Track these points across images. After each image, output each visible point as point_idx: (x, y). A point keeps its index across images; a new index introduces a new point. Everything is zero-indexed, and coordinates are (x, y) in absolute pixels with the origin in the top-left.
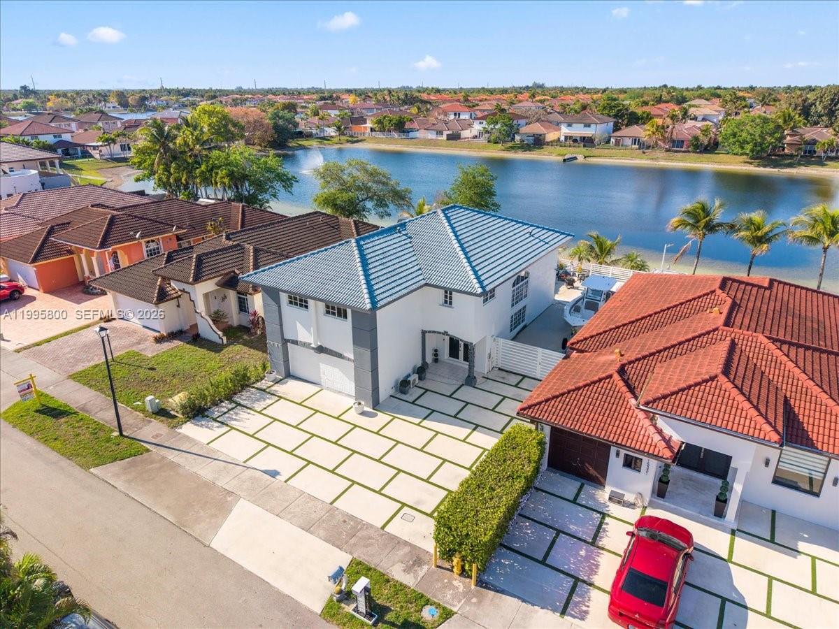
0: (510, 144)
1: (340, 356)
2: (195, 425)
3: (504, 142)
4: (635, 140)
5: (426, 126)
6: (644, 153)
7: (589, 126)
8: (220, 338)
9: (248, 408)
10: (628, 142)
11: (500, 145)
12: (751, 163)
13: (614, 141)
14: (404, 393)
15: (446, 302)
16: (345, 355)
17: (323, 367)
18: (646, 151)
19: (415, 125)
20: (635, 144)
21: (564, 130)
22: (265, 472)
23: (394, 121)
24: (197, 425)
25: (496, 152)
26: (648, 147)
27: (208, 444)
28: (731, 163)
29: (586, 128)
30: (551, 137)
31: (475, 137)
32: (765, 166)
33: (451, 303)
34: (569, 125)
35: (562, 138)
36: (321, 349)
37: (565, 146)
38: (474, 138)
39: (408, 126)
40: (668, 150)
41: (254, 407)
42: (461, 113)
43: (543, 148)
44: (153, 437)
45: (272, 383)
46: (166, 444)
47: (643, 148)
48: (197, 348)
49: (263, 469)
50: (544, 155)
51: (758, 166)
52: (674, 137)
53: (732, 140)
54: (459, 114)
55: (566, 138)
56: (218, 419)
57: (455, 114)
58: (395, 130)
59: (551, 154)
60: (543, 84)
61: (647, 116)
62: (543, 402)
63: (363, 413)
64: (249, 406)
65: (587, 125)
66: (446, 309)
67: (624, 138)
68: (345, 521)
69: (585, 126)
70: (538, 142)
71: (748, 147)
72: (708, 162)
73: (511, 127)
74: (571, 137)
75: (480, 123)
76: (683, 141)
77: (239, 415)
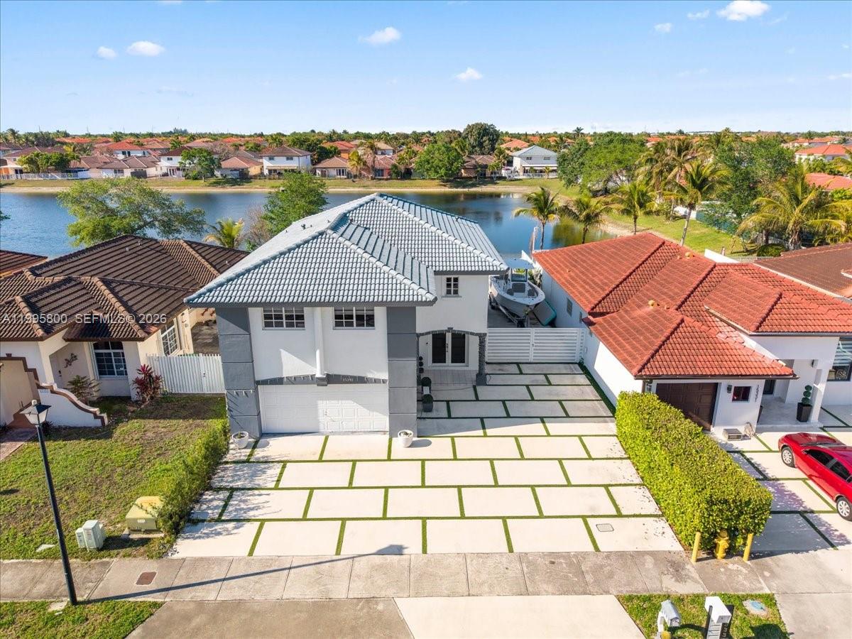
0: (212, 180)
1: (361, 380)
2: (195, 538)
3: (206, 178)
4: (340, 170)
5: (98, 165)
6: (354, 182)
7: (292, 159)
8: (96, 417)
9: (249, 489)
10: (334, 172)
11: (202, 181)
12: (445, 186)
13: (320, 173)
14: (430, 410)
15: (449, 292)
16: (370, 376)
17: (323, 405)
18: (355, 180)
19: (83, 164)
20: (340, 174)
21: (267, 164)
22: (381, 553)
23: (53, 159)
24: (200, 537)
25: (200, 188)
26: (355, 176)
27: (251, 553)
28: (430, 187)
29: (289, 161)
30: (254, 170)
31: (165, 175)
32: (457, 187)
33: (456, 292)
34: (271, 158)
35: (266, 172)
36: (331, 379)
37: (274, 179)
38: (163, 176)
39: (73, 164)
40: (373, 179)
41: (259, 485)
42: (131, 152)
43: (251, 182)
44: (140, 582)
45: (249, 451)
46: (177, 583)
47: (351, 177)
48: (61, 443)
49: (374, 551)
50: (256, 188)
51: (451, 187)
52: (377, 166)
53: (427, 166)
54: (129, 153)
55: (270, 171)
56: (223, 518)
57: (124, 153)
58: (56, 170)
59: (263, 187)
60: (185, 131)
61: (335, 150)
62: (650, 359)
63: (413, 445)
64: (249, 486)
65: (290, 158)
66: (452, 300)
67: (329, 169)
68: (553, 563)
69: (288, 159)
70: (243, 177)
71: (443, 171)
72: (412, 186)
73: (212, 161)
74: (275, 171)
75: (168, 159)
76: (382, 170)
77: (249, 503)
